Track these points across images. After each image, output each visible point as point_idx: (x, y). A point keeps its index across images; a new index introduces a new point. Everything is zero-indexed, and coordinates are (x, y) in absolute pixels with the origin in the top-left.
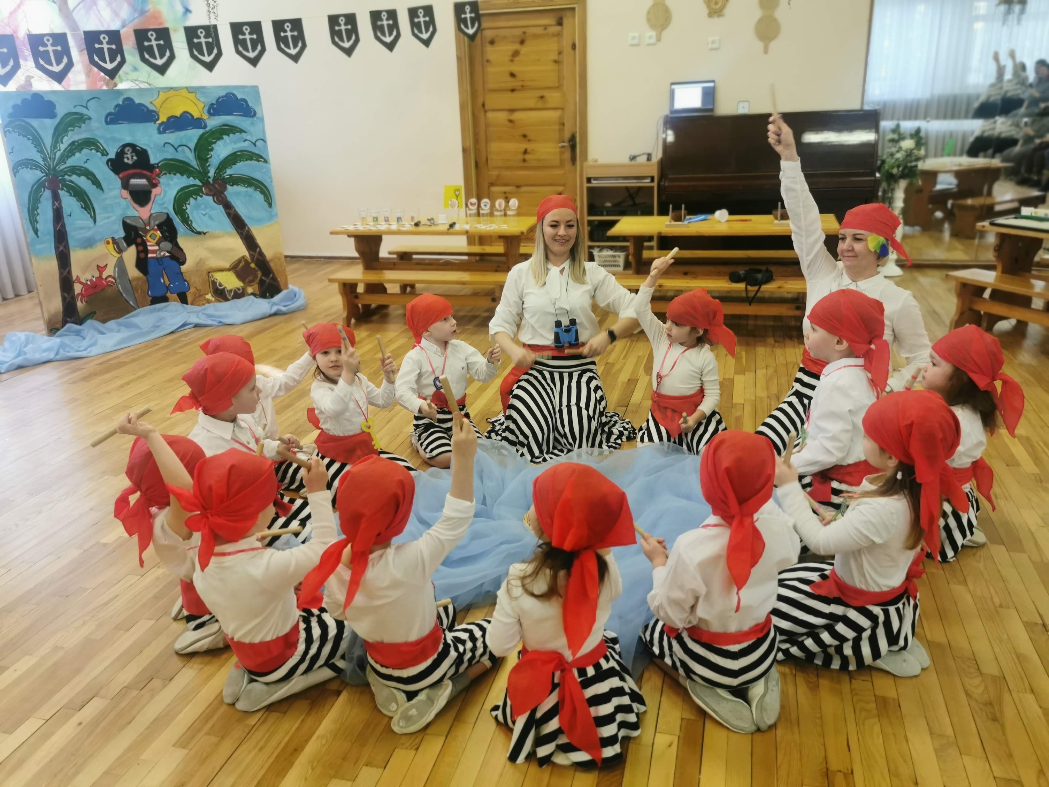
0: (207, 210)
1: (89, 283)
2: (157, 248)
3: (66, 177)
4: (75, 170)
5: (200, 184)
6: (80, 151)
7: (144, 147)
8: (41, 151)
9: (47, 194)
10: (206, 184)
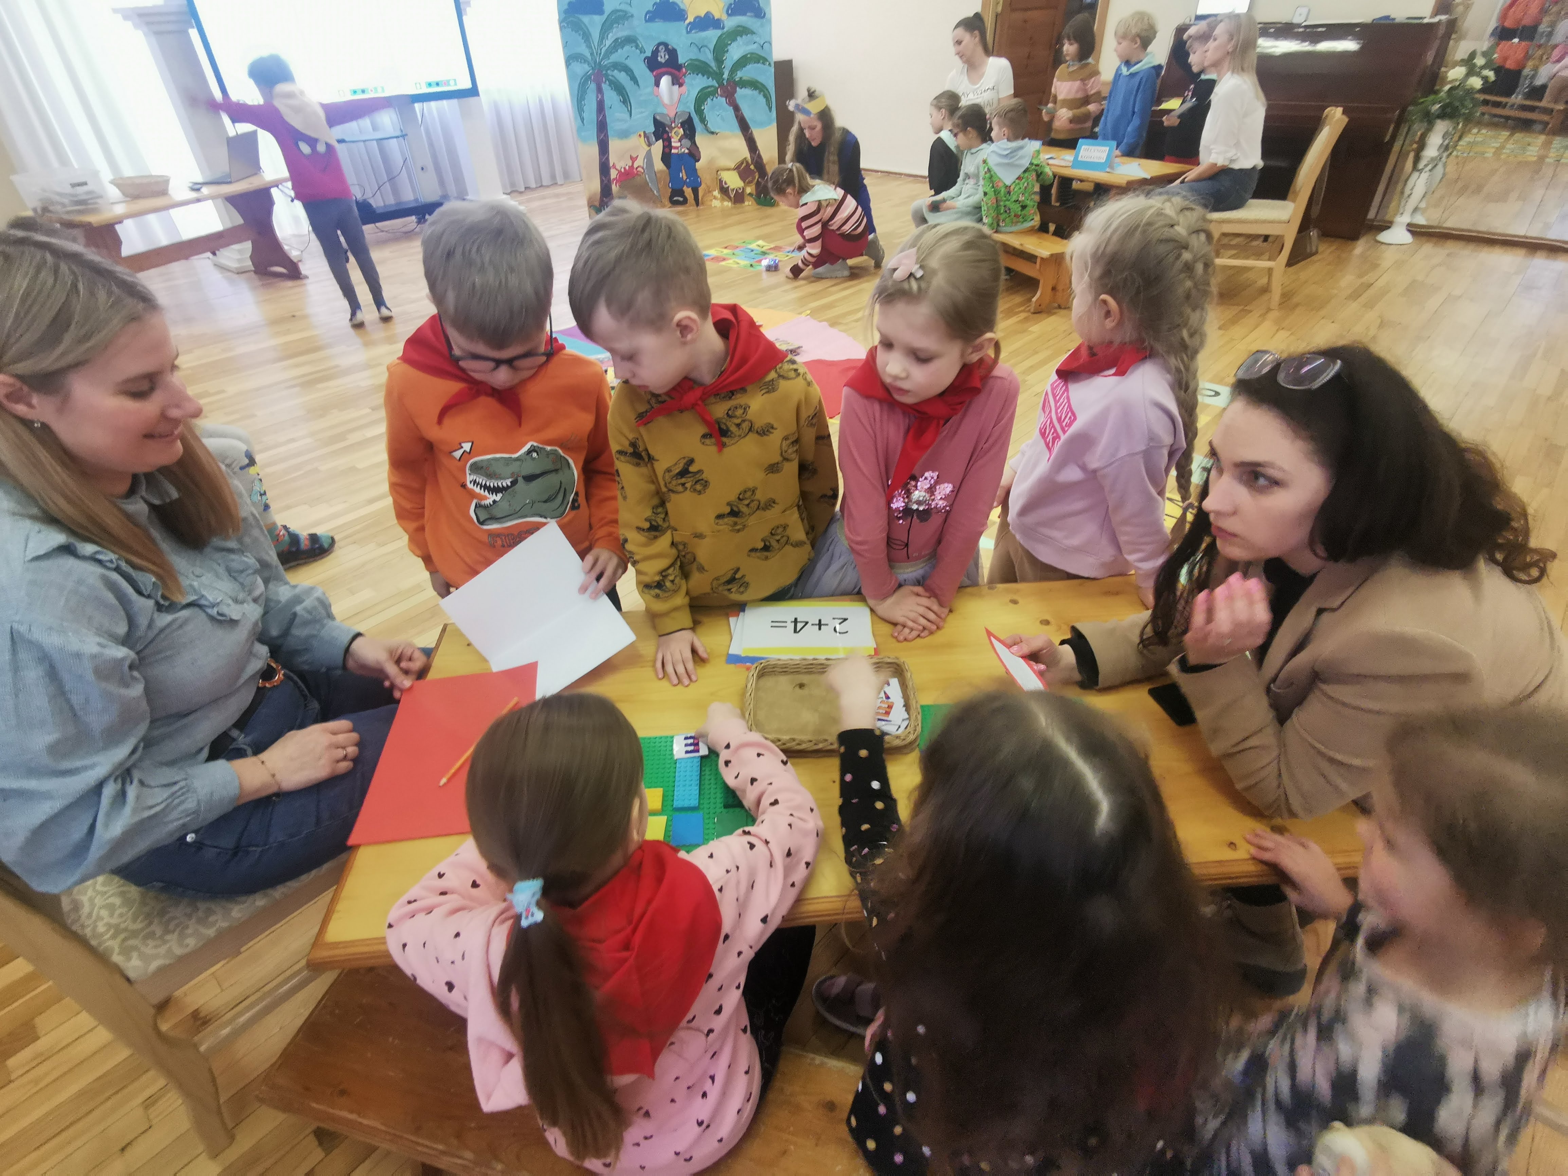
0: (720, 111)
1: (623, 170)
2: (679, 144)
3: (609, 72)
4: (618, 66)
5: (717, 85)
6: (622, 48)
7: (675, 47)
8: (589, 47)
9: (592, 86)
10: (721, 85)
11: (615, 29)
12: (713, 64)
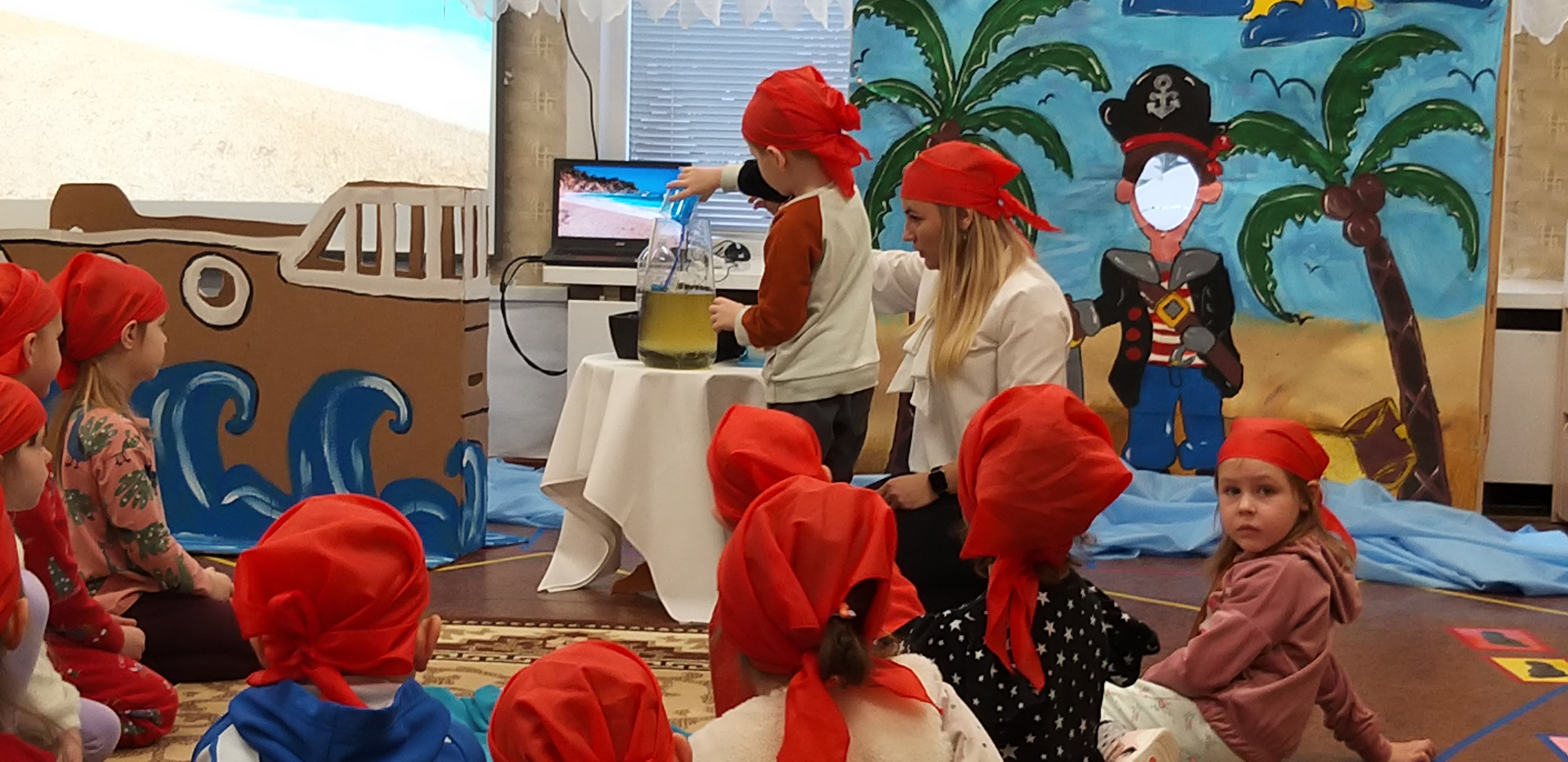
0: (1323, 258)
2: (1175, 340)
4: (1012, 119)
10: (1335, 187)
11: (1022, 28)
12: (1318, 130)
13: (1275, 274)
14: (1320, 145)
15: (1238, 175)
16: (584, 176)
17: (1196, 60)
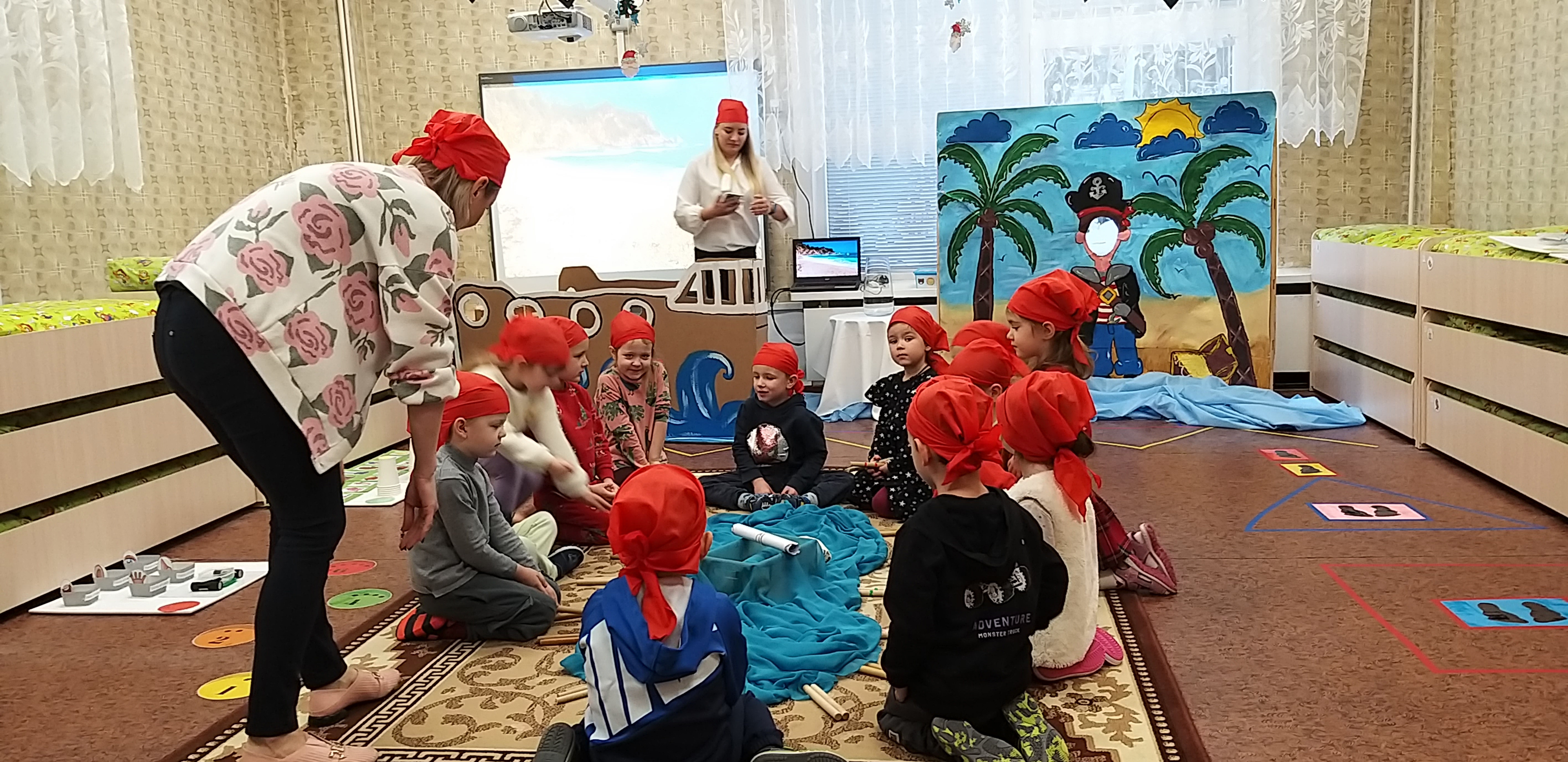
0: (1185, 265)
3: (1006, 212)
4: (1021, 205)
5: (1182, 228)
6: (1032, 181)
7: (1118, 178)
8: (980, 182)
9: (978, 232)
10: (1188, 229)
11: (1024, 159)
12: (1178, 200)
13: (1160, 275)
14: (1180, 208)
15: (1139, 226)
16: (808, 247)
17: (1114, 169)
